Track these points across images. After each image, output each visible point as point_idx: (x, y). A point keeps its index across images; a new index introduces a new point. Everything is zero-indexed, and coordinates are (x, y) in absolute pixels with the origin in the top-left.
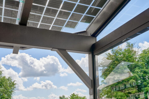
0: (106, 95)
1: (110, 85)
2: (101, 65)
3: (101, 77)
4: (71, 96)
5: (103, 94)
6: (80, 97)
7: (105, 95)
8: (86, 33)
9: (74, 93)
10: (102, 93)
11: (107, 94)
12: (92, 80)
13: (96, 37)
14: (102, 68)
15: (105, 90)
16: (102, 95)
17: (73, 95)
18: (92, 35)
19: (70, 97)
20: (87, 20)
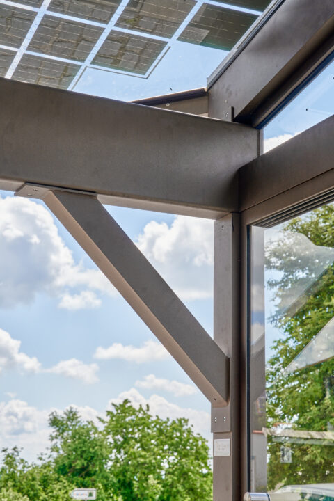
0: (296, 418)
1: (318, 365)
2: (273, 260)
3: (273, 319)
4: (109, 413)
5: (279, 411)
6: (158, 422)
7: (288, 413)
8: (209, 100)
9: (126, 401)
10: (277, 405)
11: (302, 410)
12: (228, 360)
13: (260, 127)
14: (278, 275)
15: (292, 390)
16: (275, 417)
17: (124, 408)
18: (236, 114)
19: (107, 419)
20: (213, 31)
